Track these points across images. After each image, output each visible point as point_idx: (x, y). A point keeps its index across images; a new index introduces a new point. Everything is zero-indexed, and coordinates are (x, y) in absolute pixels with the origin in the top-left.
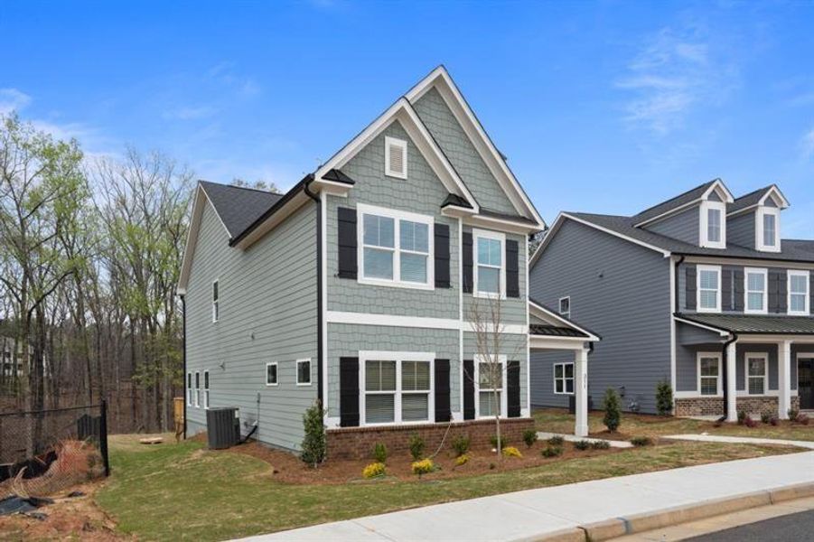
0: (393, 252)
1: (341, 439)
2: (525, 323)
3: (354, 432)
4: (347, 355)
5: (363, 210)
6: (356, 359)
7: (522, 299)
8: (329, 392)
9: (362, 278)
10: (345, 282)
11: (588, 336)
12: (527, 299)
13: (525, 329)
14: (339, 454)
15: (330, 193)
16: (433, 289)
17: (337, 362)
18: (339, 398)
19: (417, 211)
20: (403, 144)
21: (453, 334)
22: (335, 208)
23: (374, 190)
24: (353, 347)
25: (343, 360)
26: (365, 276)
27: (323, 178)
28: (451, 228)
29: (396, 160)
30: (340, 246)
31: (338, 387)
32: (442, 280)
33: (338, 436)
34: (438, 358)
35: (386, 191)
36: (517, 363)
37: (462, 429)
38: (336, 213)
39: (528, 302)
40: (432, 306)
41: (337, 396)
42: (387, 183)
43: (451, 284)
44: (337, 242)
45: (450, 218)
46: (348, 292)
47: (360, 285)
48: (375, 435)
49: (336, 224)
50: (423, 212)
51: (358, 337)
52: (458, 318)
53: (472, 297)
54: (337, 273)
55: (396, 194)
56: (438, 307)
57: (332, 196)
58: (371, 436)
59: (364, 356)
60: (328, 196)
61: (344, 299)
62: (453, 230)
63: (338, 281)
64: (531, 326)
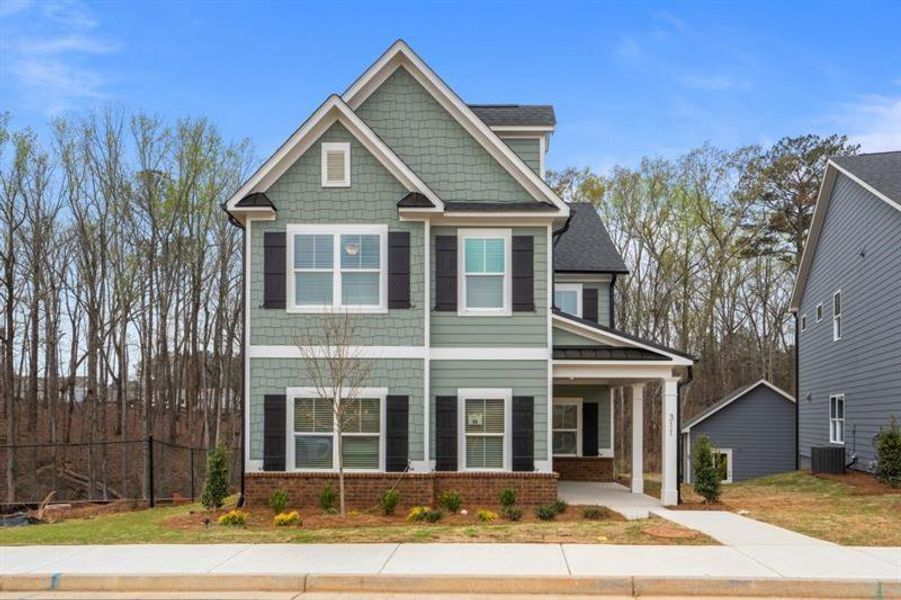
0: (332, 273)
1: (262, 483)
2: (545, 345)
3: (279, 477)
4: (272, 392)
5: (293, 230)
6: (283, 398)
7: (539, 312)
8: (251, 433)
9: (293, 306)
10: (272, 313)
11: (671, 359)
12: (550, 311)
13: (545, 353)
14: (259, 499)
15: (254, 219)
16: (386, 311)
17: (262, 400)
18: (263, 439)
19: (365, 221)
20: (344, 147)
21: (415, 365)
22: (260, 234)
23: (310, 206)
24: (280, 383)
25: (267, 398)
26: (297, 304)
27: (236, 206)
28: (412, 234)
29: (336, 167)
30: (266, 274)
31: (262, 427)
32: (400, 298)
33: (259, 481)
34: (392, 394)
35: (325, 205)
36: (530, 400)
37: (422, 481)
38: (262, 240)
39: (550, 315)
40: (385, 332)
41: (260, 436)
42: (327, 196)
43: (412, 303)
44: (263, 271)
45: (413, 223)
46: (276, 323)
47: (289, 314)
48: (302, 482)
49: (262, 251)
50: (373, 221)
51: (287, 373)
52: (423, 345)
53: (456, 316)
54: (262, 304)
55: (337, 206)
56: (393, 332)
57: (258, 222)
58: (298, 483)
59: (292, 393)
60: (252, 222)
61: (271, 332)
62: (417, 237)
63: (264, 312)
64: (556, 349)
